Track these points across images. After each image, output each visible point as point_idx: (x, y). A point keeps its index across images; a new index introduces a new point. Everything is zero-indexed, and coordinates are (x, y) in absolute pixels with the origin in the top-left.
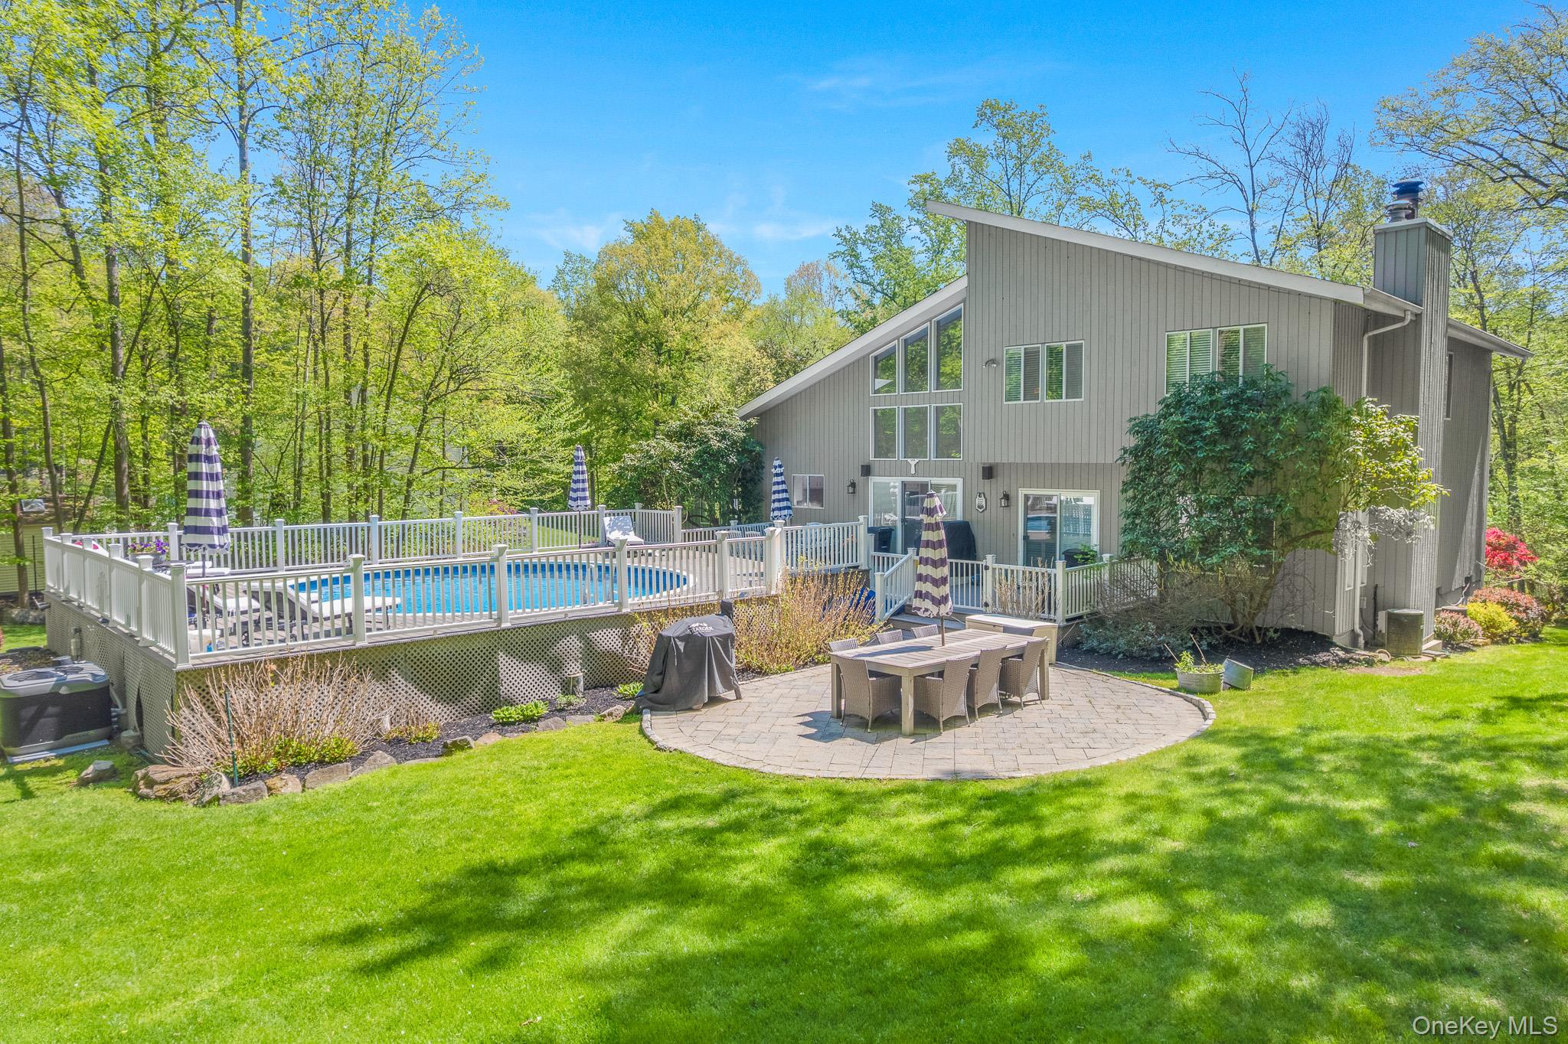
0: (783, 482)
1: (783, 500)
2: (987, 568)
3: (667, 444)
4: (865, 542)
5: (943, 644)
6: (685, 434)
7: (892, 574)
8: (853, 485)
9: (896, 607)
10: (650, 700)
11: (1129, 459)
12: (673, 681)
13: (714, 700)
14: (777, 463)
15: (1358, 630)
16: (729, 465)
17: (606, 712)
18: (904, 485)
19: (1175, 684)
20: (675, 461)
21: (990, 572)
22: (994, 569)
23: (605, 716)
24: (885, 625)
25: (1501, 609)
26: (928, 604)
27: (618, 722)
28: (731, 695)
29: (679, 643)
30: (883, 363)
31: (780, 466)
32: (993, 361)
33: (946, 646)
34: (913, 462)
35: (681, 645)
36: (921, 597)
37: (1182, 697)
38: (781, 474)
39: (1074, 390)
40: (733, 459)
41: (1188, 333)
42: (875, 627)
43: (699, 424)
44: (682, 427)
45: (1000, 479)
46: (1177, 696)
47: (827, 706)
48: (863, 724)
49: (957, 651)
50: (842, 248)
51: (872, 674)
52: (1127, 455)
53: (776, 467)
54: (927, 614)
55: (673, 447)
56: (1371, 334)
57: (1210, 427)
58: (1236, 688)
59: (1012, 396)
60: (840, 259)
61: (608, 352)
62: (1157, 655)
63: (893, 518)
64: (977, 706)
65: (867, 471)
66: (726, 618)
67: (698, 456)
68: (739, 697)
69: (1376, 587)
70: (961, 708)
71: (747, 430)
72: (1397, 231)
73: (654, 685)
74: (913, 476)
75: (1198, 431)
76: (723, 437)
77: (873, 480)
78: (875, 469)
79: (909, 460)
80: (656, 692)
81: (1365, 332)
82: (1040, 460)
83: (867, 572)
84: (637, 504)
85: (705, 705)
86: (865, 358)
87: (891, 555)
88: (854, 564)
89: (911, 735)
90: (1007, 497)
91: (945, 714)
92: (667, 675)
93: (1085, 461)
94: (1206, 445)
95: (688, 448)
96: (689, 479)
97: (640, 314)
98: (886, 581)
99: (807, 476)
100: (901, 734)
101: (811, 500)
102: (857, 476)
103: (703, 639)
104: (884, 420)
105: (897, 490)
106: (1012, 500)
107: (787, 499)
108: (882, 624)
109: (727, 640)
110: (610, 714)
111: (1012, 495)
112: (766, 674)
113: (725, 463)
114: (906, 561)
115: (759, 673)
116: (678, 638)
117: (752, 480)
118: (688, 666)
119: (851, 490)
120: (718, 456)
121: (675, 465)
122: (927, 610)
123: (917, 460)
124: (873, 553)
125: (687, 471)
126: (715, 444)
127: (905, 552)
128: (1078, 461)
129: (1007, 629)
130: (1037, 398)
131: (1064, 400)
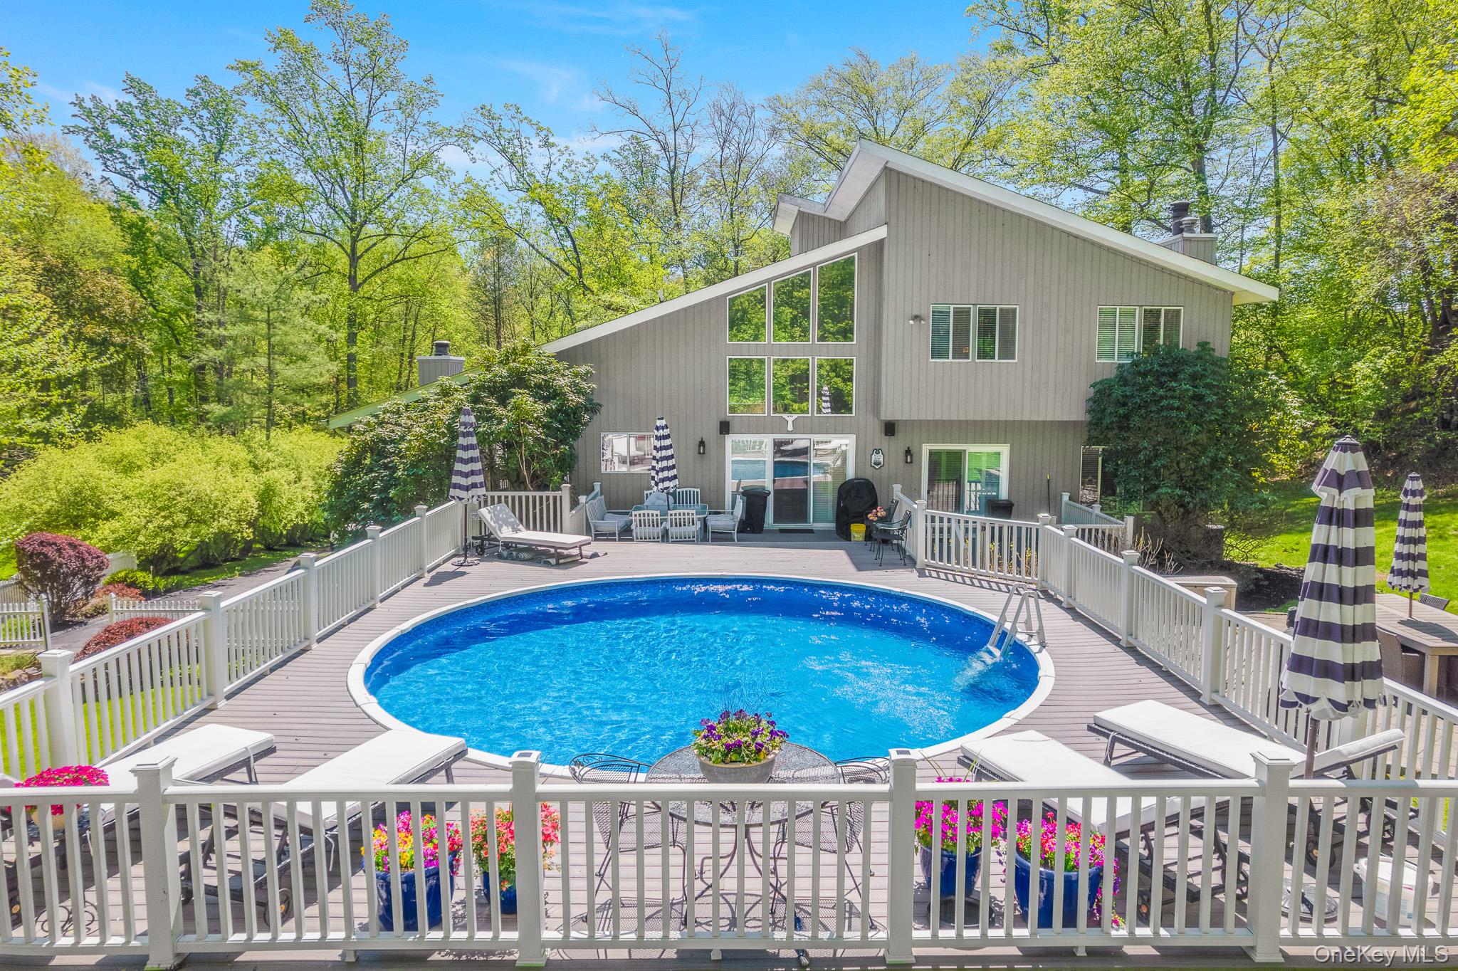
8: (703, 444)
18: (777, 444)
32: (920, 318)
34: (789, 418)
39: (1006, 352)
41: (1118, 308)
45: (903, 435)
59: (938, 352)
65: (725, 428)
74: (790, 433)
77: (729, 439)
78: (732, 426)
79: (784, 416)
86: (720, 299)
90: (908, 452)
93: (1018, 418)
105: (766, 450)
106: (915, 456)
111: (914, 450)
119: (701, 450)
123: (795, 416)
130: (967, 356)
131: (996, 360)
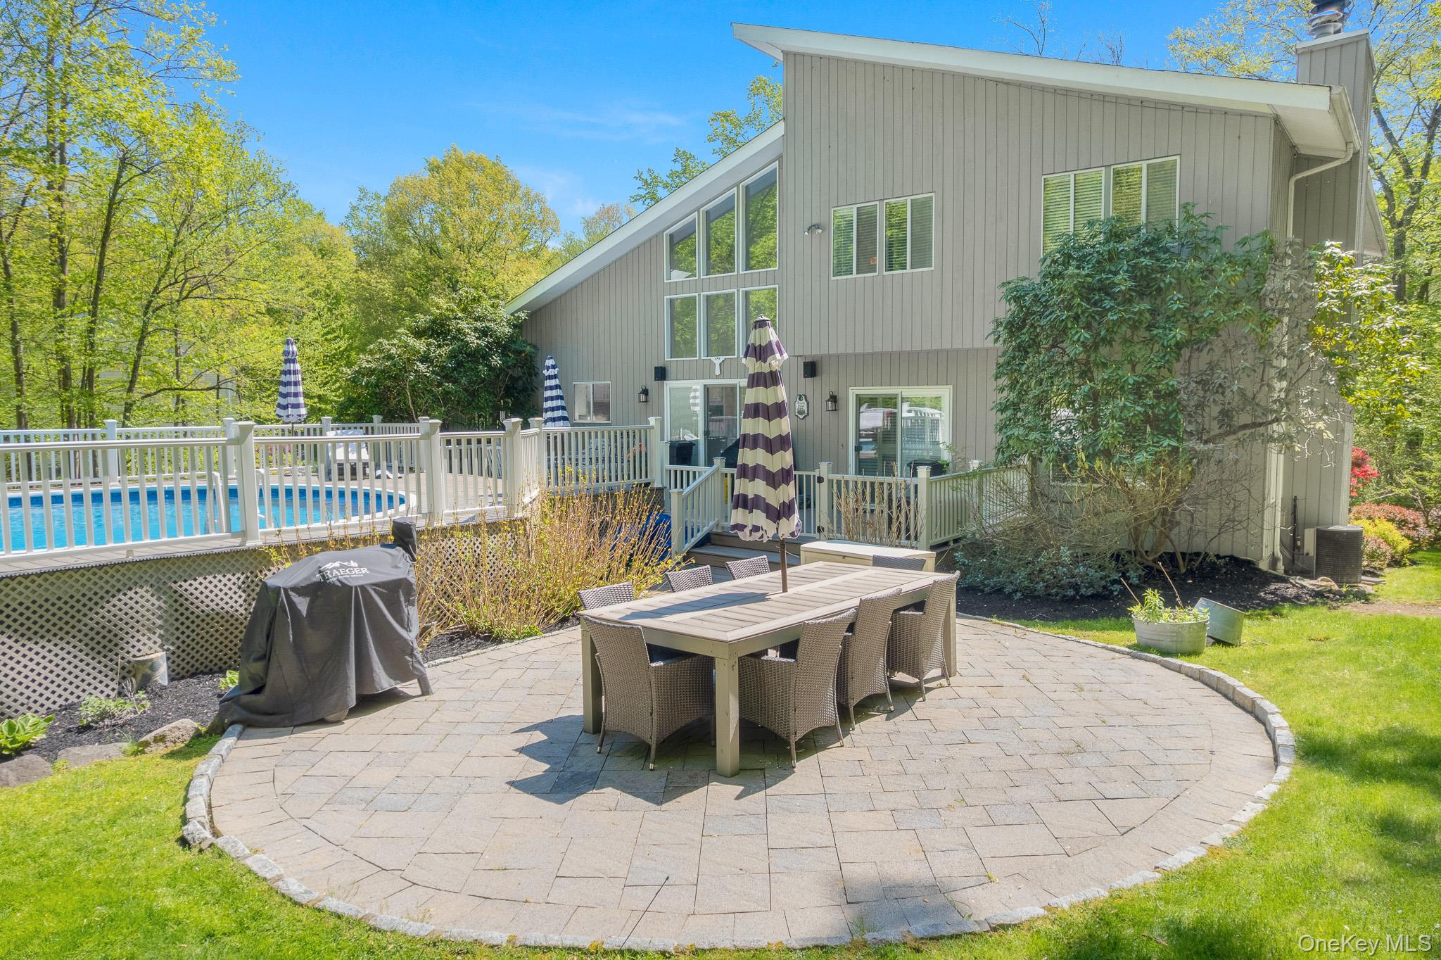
0: (557, 387)
1: (558, 408)
2: (820, 480)
3: (411, 341)
4: (660, 455)
5: (785, 590)
6: (438, 330)
7: (693, 492)
8: (645, 392)
9: (699, 536)
10: (247, 708)
11: (1004, 333)
12: (285, 672)
13: (370, 701)
14: (549, 362)
15: (1278, 554)
16: (491, 368)
17: (149, 737)
18: (707, 389)
19: (1132, 637)
20: (422, 362)
21: (824, 485)
22: (831, 482)
23: (147, 744)
24: (685, 559)
25: (1391, 527)
26: (759, 518)
27: (172, 755)
28: (412, 687)
29: (296, 599)
30: (679, 242)
31: (554, 367)
32: (818, 226)
33: (791, 591)
34: (717, 361)
35: (302, 604)
36: (745, 507)
37: (1154, 661)
38: (555, 377)
39: (922, 258)
40: (496, 361)
41: (1072, 174)
42: (670, 563)
43: (455, 318)
44: (433, 322)
45: (825, 376)
46: (1146, 660)
47: (576, 706)
48: (639, 750)
49: (813, 602)
50: (643, 192)
51: (657, 652)
52: (1001, 329)
53: (548, 368)
54: (757, 536)
55: (420, 345)
56: (1299, 176)
57: (1122, 281)
58: (1226, 644)
59: (842, 268)
60: (641, 202)
61: (400, 286)
62: (1071, 593)
63: (695, 435)
64: (853, 703)
65: (661, 374)
66: (399, 551)
67: (452, 356)
68: (426, 691)
69: (1295, 499)
70: (830, 713)
71: (515, 326)
72: (1326, 49)
73: (252, 679)
74: (717, 377)
75: (1106, 289)
76: (484, 333)
77: (669, 385)
78: (672, 371)
79: (713, 359)
80: (258, 691)
81: (1291, 175)
82: (878, 348)
83: (660, 490)
84: (375, 417)
85: (353, 712)
86: (658, 236)
87: (691, 468)
88: (644, 480)
89: (733, 776)
90: (834, 399)
91: (799, 727)
92: (274, 659)
93: (936, 346)
94: (1119, 305)
95: (439, 346)
96: (440, 385)
97: (434, 251)
98: (685, 501)
99: (590, 384)
100: (713, 773)
101: (596, 413)
102: (650, 381)
103: (345, 589)
104: (681, 312)
105: (698, 394)
106: (841, 402)
107: (563, 408)
108: (679, 558)
109: (396, 592)
110: (161, 739)
111: (840, 396)
112: (498, 640)
113: (486, 365)
114: (712, 474)
115: (487, 639)
116: (294, 589)
117: (525, 390)
118: (316, 641)
119: (643, 397)
120: (477, 356)
121: (422, 367)
122: (756, 529)
123: (722, 358)
124: (668, 466)
125: (438, 374)
126: (473, 340)
127: (710, 463)
128: (927, 347)
129: (879, 562)
130: (873, 269)
131: (909, 270)
